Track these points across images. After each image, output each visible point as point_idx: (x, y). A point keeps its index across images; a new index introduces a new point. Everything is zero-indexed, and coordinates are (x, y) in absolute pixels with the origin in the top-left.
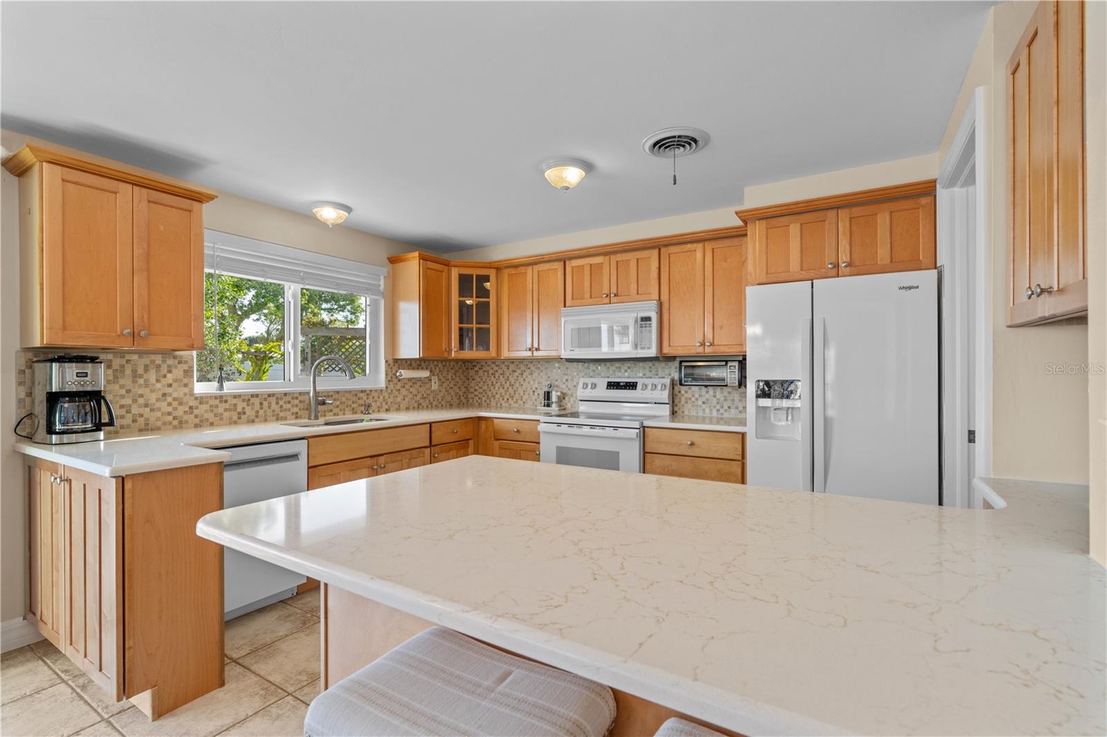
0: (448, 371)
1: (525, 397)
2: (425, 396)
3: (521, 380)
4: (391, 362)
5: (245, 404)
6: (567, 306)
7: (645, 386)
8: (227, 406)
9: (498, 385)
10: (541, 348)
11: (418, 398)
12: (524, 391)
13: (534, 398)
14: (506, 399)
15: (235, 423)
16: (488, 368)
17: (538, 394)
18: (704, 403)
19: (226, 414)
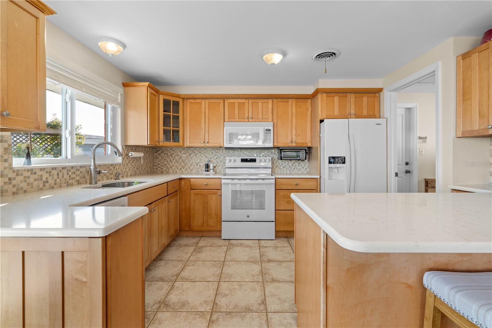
0: (147, 153)
1: (191, 168)
2: (138, 168)
3: (189, 158)
4: (124, 147)
5: (47, 175)
6: (225, 121)
7: (261, 161)
8: (36, 177)
9: (174, 161)
10: (210, 142)
11: (135, 169)
12: (191, 164)
13: (197, 167)
14: (179, 169)
15: (42, 189)
16: (167, 152)
17: (200, 166)
18: (284, 167)
19: (35, 183)
